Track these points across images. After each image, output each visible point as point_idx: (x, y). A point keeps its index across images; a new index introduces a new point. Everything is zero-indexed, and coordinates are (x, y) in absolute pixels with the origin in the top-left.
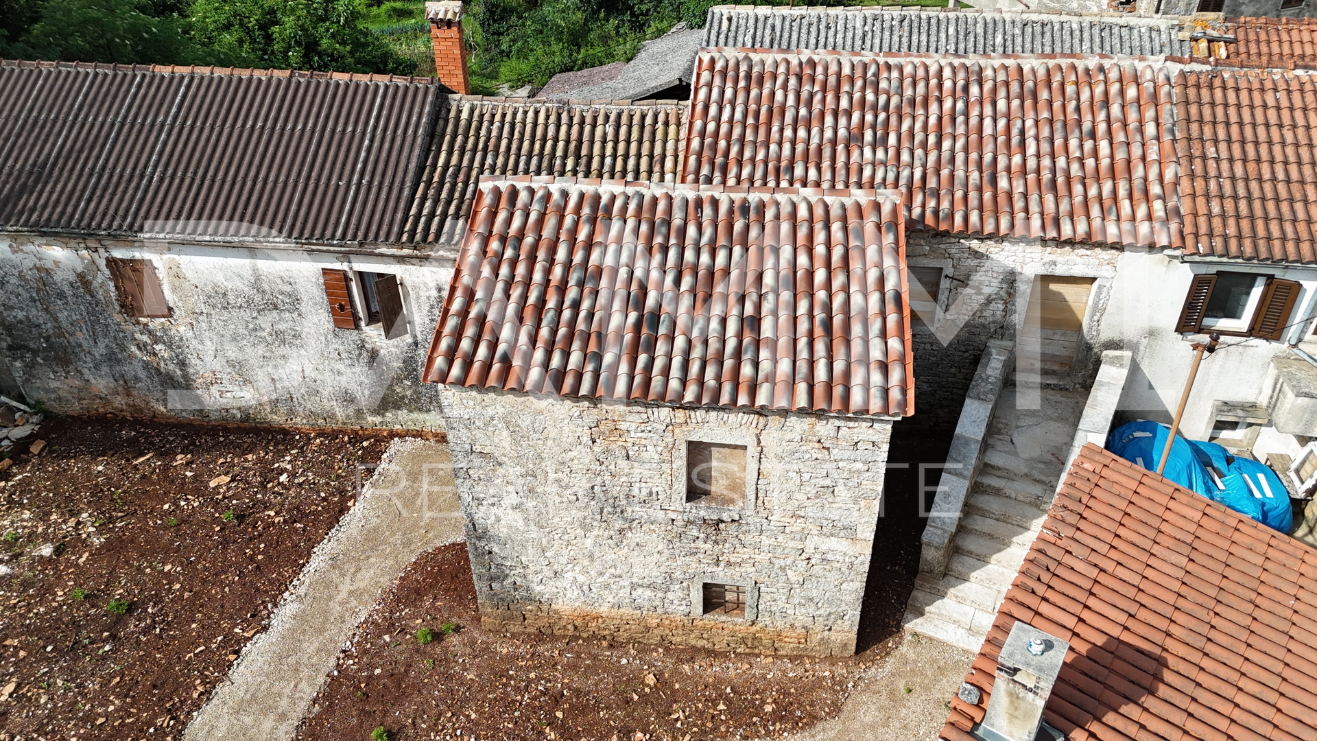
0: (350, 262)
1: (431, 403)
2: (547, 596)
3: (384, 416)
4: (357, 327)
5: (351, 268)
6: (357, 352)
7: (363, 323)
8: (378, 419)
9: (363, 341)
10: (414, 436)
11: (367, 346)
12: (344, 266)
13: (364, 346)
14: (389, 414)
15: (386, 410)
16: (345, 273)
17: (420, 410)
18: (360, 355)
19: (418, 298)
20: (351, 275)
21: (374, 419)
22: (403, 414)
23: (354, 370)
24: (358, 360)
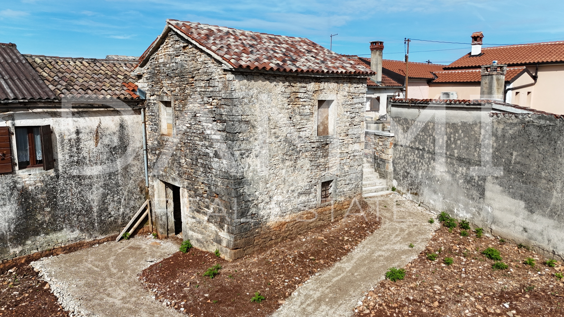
0: (13, 120)
1: (64, 221)
2: (265, 218)
3: (24, 244)
4: (13, 172)
5: (13, 125)
6: (10, 192)
7: (17, 168)
8: (17, 250)
9: (15, 182)
10: (47, 256)
11: (18, 186)
12: (9, 124)
13: (15, 187)
14: (29, 242)
15: (27, 238)
16: (8, 128)
17: (55, 230)
18: (12, 194)
19: (62, 141)
20: (13, 130)
21: (16, 250)
22: (41, 239)
23: (4, 209)
24: (9, 200)
